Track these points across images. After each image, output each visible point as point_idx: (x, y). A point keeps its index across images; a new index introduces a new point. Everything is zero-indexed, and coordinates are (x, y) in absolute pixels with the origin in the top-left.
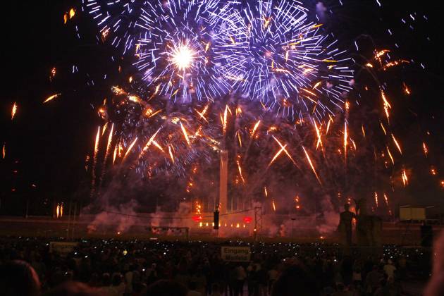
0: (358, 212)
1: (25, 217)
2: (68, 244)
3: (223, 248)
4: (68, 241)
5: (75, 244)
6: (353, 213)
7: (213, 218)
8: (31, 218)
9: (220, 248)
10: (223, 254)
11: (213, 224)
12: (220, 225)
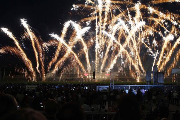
1: (15, 76)
2: (33, 86)
3: (97, 87)
4: (33, 85)
5: (36, 86)
6: (152, 71)
7: (93, 74)
8: (18, 76)
9: (96, 87)
10: (97, 89)
11: (93, 77)
12: (95, 77)
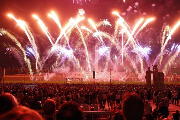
0: (154, 71)
1: (15, 75)
2: (33, 85)
3: (97, 86)
5: (36, 85)
6: (152, 71)
8: (18, 75)
12: (95, 77)
